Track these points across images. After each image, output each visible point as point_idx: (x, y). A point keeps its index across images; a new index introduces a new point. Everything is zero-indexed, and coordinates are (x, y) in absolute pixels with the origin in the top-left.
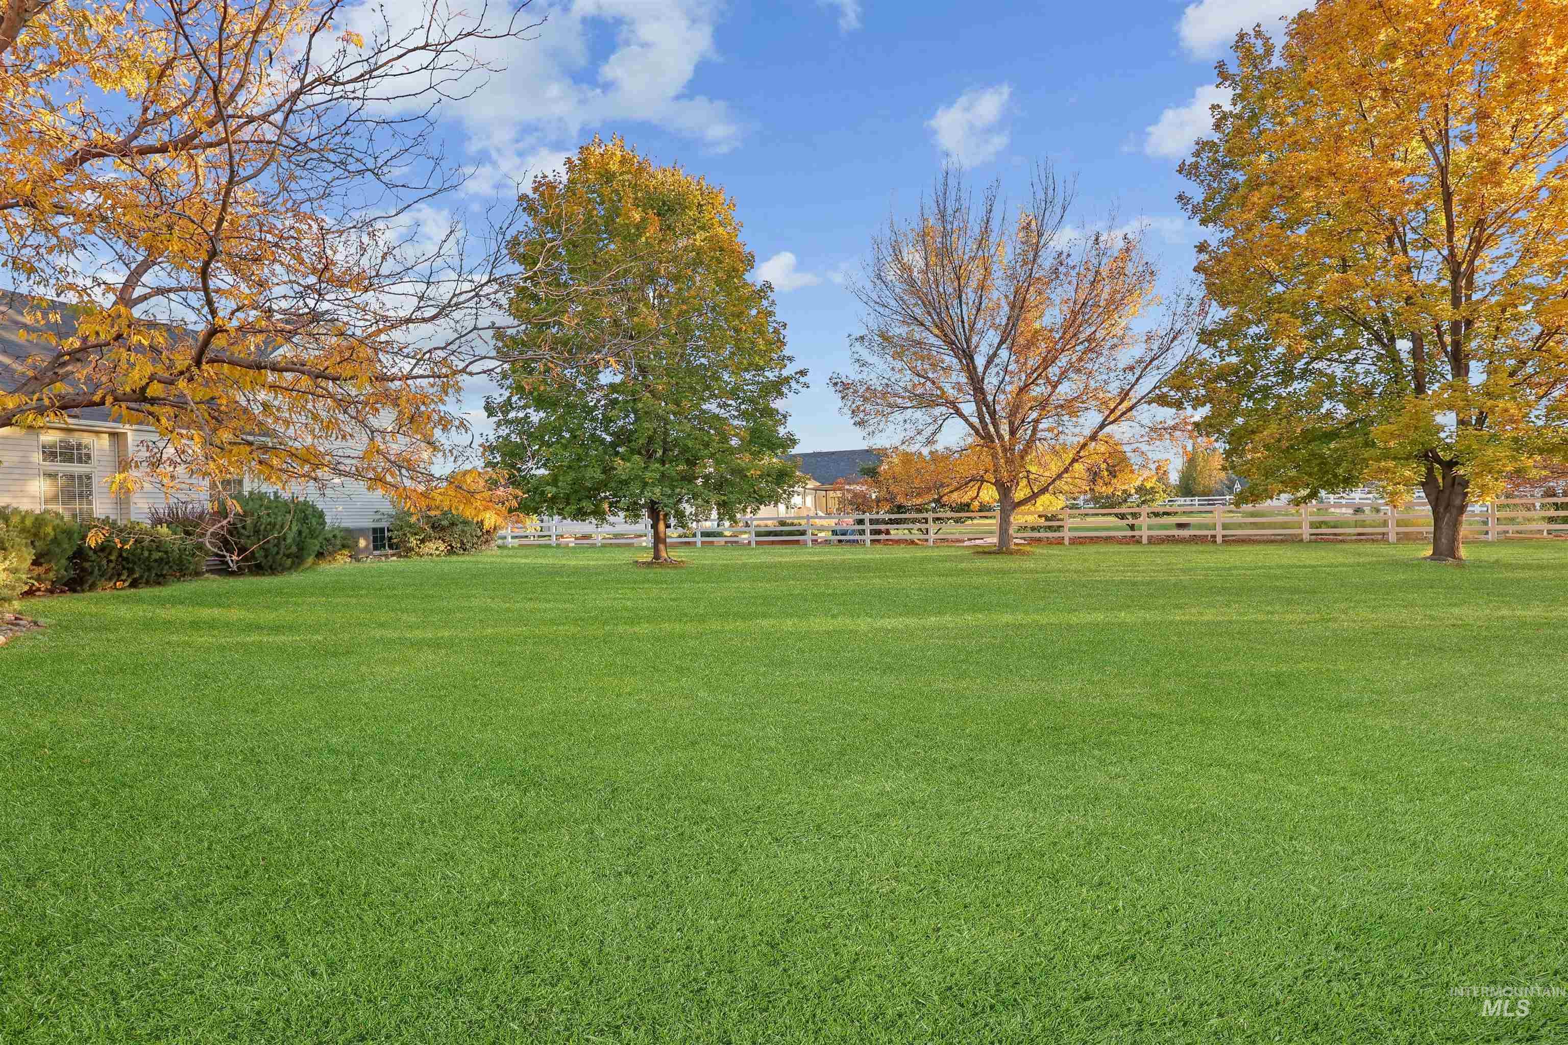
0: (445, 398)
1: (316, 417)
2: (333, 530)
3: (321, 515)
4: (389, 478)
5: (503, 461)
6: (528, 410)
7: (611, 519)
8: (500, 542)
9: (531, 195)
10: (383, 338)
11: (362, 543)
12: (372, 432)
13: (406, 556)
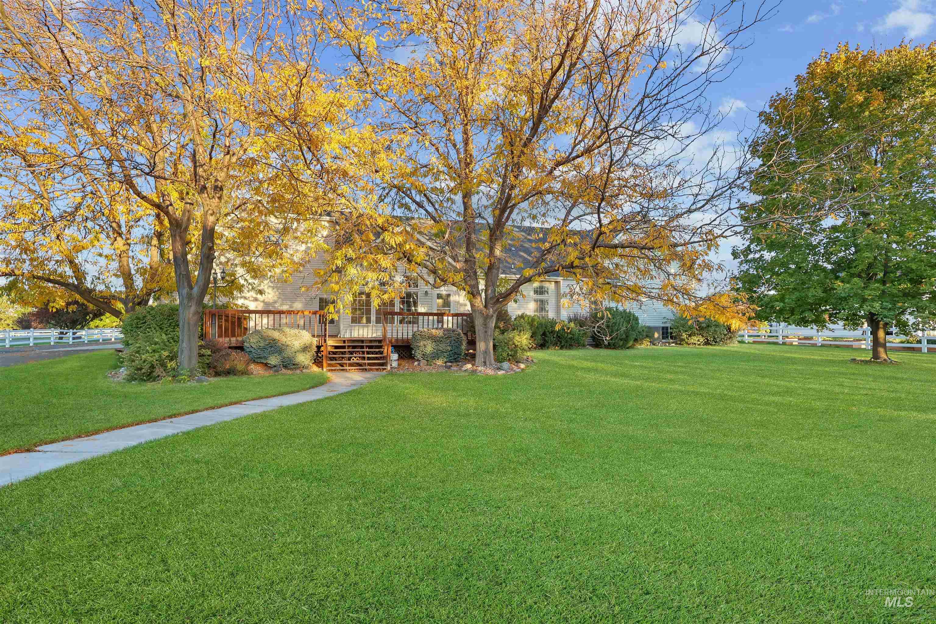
0: (709, 252)
1: (639, 269)
2: (642, 327)
3: (637, 319)
4: (675, 300)
5: (744, 286)
6: (762, 252)
7: (831, 326)
8: (739, 339)
9: (768, 110)
10: (675, 223)
11: (656, 335)
12: (669, 275)
13: (680, 344)
